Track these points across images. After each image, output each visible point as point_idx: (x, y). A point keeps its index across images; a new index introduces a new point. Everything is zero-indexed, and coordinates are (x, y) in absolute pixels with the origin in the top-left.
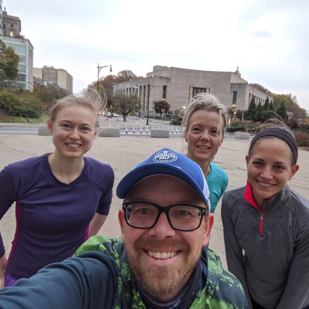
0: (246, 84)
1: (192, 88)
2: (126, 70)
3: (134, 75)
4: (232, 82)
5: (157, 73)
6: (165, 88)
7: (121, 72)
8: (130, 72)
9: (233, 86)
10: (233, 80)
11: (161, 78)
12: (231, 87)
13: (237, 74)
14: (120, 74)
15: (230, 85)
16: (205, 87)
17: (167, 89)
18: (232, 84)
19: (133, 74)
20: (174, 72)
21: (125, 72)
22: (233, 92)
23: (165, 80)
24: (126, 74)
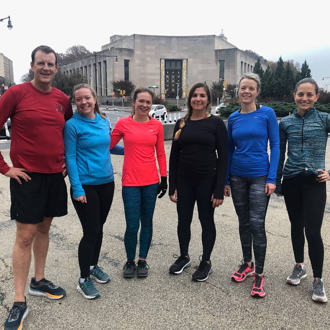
0: (236, 49)
1: (163, 61)
2: (76, 45)
3: (88, 52)
4: (216, 48)
5: (115, 44)
6: (127, 63)
7: (70, 49)
8: (82, 47)
9: (218, 54)
10: (219, 45)
11: (121, 50)
12: (216, 55)
13: (222, 37)
14: (69, 51)
15: (214, 53)
16: (181, 58)
17: (130, 64)
18: (217, 51)
19: (86, 50)
20: (138, 41)
21: (75, 49)
22: (219, 61)
23: (126, 52)
24: (76, 52)
